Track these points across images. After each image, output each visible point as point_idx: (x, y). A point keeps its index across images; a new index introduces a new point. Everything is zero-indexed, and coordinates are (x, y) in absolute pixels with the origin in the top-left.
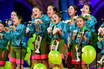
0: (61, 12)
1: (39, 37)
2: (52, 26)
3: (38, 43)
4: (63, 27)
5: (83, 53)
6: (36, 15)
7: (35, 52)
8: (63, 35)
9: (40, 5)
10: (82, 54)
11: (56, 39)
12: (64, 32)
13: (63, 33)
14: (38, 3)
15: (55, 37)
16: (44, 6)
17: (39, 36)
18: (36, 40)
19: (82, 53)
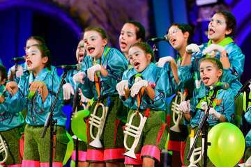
0: (153, 39)
1: (100, 106)
2: (129, 77)
3: (98, 122)
4: (158, 78)
5: (210, 144)
6: (91, 49)
7: (91, 144)
8: (157, 99)
9: (100, 22)
10: (208, 147)
11: (140, 110)
12: (161, 91)
13: (157, 93)
14: (95, 16)
15: (137, 104)
16: (109, 22)
17: (101, 104)
18: (93, 115)
19: (207, 144)
